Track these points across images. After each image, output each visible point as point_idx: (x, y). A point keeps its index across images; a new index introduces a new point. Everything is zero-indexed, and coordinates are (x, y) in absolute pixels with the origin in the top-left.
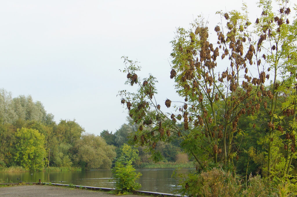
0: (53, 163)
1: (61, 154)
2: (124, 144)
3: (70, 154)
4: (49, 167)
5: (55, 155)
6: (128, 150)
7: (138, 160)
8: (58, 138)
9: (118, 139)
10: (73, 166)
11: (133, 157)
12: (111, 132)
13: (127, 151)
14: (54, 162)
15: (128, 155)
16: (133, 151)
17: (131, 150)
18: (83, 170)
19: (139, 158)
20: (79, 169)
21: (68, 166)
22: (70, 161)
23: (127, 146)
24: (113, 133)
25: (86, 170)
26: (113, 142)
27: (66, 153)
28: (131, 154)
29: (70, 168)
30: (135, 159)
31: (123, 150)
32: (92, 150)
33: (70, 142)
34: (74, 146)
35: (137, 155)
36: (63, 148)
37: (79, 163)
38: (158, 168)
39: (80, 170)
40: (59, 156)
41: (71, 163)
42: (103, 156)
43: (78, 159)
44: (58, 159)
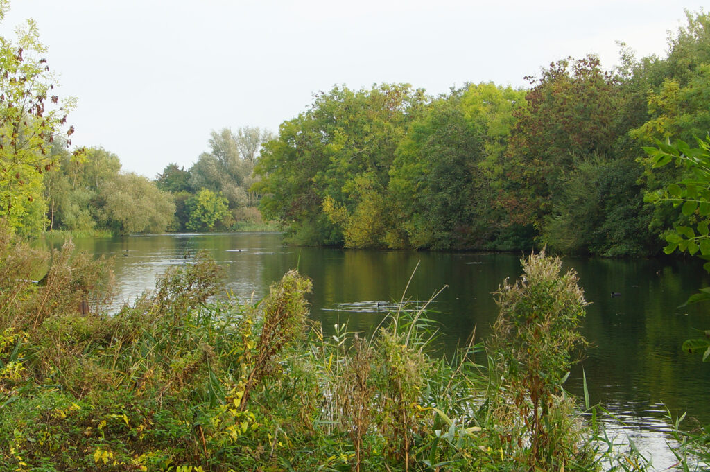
0: (61, 223)
1: (76, 208)
2: (203, 188)
3: (91, 207)
4: (53, 231)
5: (65, 209)
6: (208, 199)
7: (227, 217)
8: (71, 181)
9: (194, 180)
10: (96, 228)
11: (218, 212)
12: (183, 168)
13: (207, 202)
14: (62, 221)
15: (209, 209)
16: (218, 200)
17: (214, 199)
18: (115, 235)
19: (229, 213)
20: (108, 234)
21: (87, 228)
22: (92, 220)
23: (207, 191)
24: (186, 169)
25: (122, 235)
26: (186, 185)
27: (85, 205)
28: (215, 207)
29: (92, 232)
30: (223, 216)
31: (200, 199)
32: (130, 200)
33: (93, 188)
34: (99, 193)
35: (226, 207)
36: (79, 198)
37: (108, 224)
38: (263, 231)
39: (111, 236)
40: (72, 211)
41: (94, 223)
42: (150, 211)
43: (105, 217)
44: (69, 217)
